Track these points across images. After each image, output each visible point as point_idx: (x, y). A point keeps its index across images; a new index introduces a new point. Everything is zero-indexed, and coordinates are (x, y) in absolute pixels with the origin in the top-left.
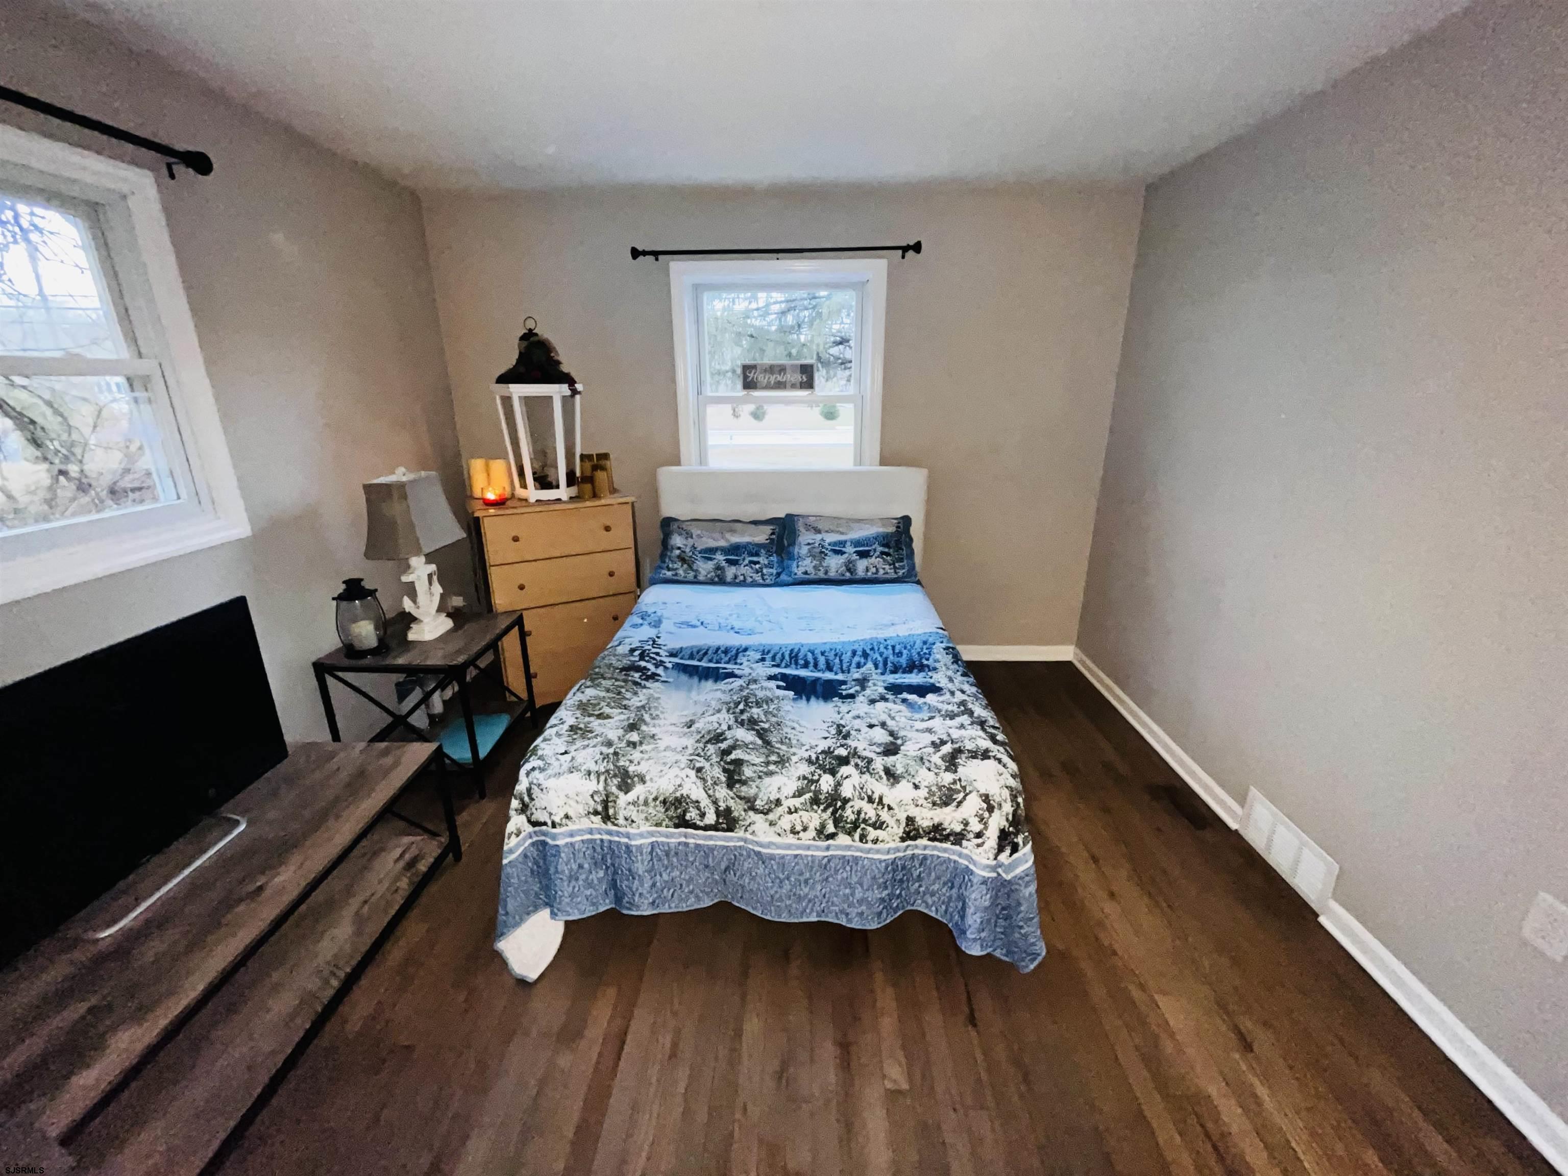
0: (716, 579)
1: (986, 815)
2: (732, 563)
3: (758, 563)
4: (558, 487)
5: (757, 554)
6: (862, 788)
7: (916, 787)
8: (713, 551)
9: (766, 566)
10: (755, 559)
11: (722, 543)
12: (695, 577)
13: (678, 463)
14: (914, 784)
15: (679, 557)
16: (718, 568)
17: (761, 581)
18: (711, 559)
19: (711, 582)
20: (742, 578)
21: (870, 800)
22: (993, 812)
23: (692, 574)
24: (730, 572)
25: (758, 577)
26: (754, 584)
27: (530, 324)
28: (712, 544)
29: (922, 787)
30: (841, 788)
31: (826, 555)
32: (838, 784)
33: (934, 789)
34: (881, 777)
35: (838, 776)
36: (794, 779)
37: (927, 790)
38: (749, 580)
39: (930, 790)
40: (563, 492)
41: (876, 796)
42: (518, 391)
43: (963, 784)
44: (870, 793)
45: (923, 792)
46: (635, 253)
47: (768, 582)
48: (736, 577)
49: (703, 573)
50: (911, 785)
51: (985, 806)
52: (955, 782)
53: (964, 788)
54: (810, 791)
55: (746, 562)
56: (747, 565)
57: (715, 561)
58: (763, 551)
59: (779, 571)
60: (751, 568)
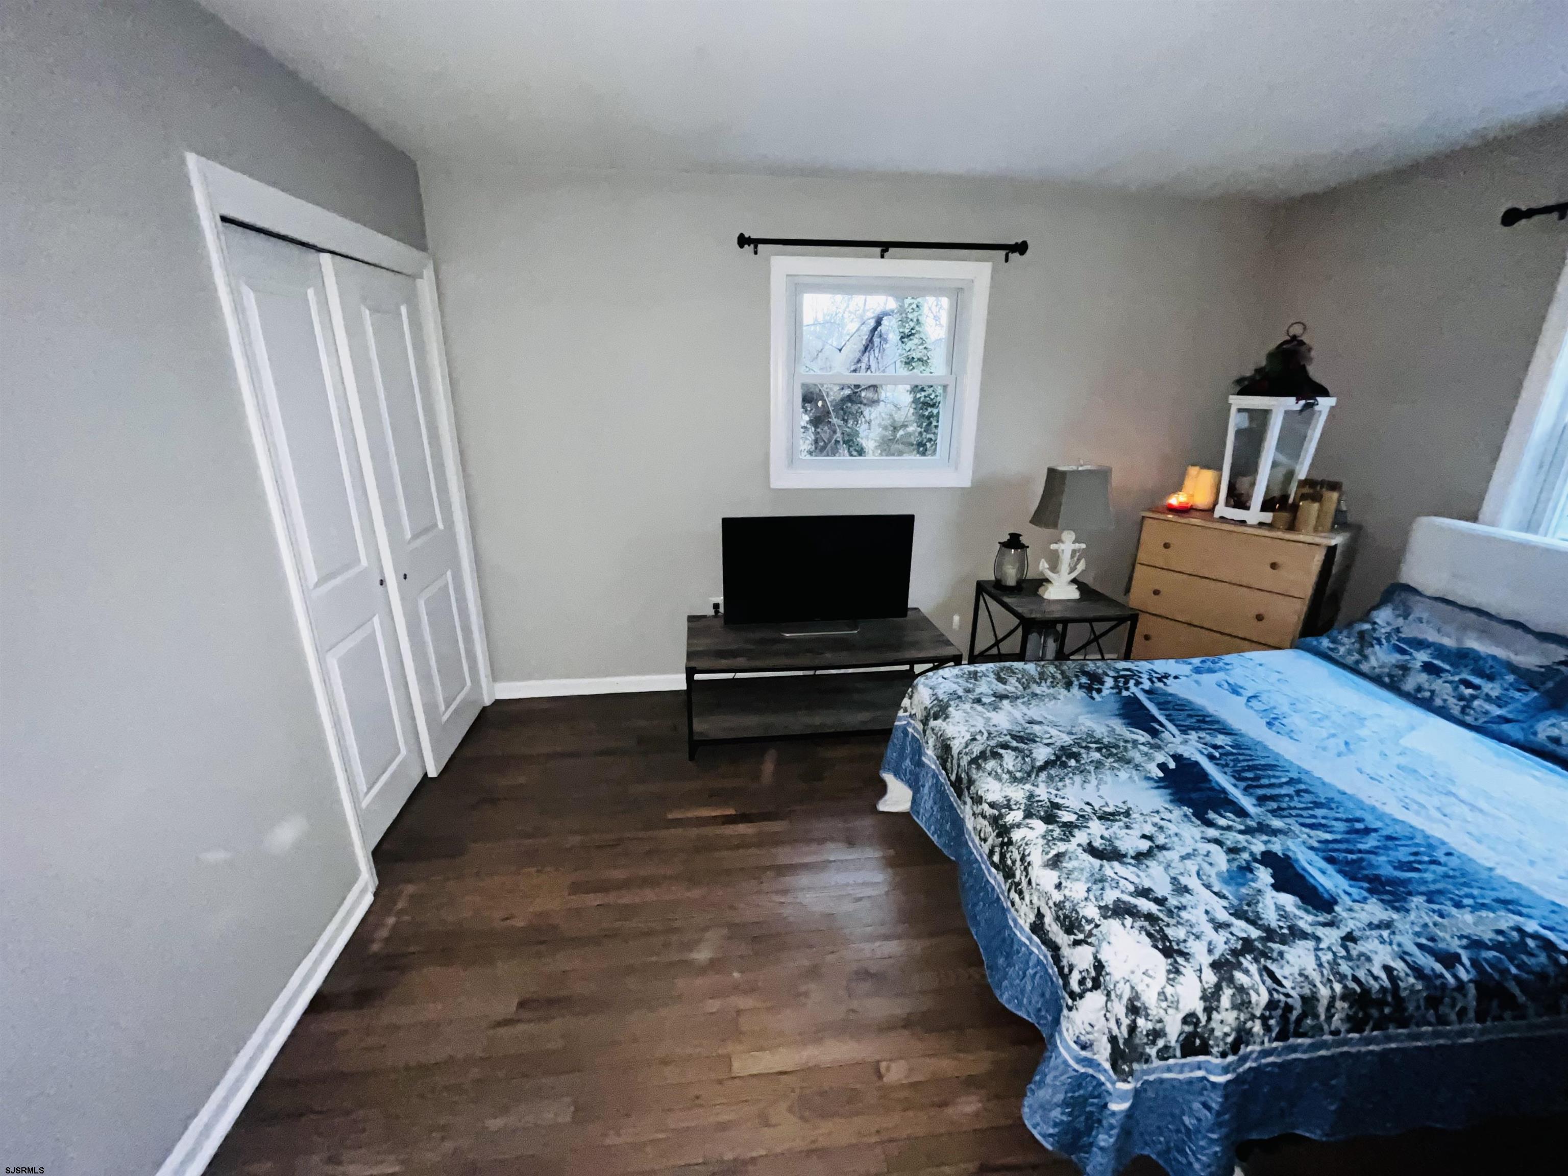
0: (1387, 680)
1: (1089, 984)
2: (1428, 668)
3: (1477, 687)
4: (1248, 508)
5: (1491, 678)
6: (1026, 844)
7: (1059, 886)
8: (1420, 644)
9: (1489, 699)
10: (1478, 681)
11: (1448, 642)
12: (1357, 662)
13: (1474, 518)
14: (1060, 884)
15: (1362, 635)
16: (1406, 667)
17: (1457, 713)
18: (1403, 652)
19: (1376, 680)
20: (1427, 694)
21: (1022, 859)
22: (1096, 989)
23: (1356, 656)
24: (1416, 680)
25: (1455, 707)
26: (1443, 712)
27: (1297, 330)
28: (1431, 636)
29: (1062, 892)
30: (1016, 829)
32: (1018, 826)
33: (1067, 904)
34: (1047, 853)
35: (1028, 821)
36: (1004, 794)
37: (1062, 899)
38: (1439, 703)
39: (1064, 902)
40: (1254, 514)
41: (1028, 859)
43: (1094, 932)
44: (1026, 853)
45: (1057, 896)
46: (1511, 217)
47: (1469, 719)
48: (1419, 689)
49: (1373, 662)
50: (1057, 881)
51: (1093, 974)
52: (1089, 922)
53: (1090, 934)
54: (999, 811)
55: (1457, 678)
56: (1450, 682)
57: (1408, 657)
58: (1511, 678)
59: (1510, 716)
60: (1456, 689)
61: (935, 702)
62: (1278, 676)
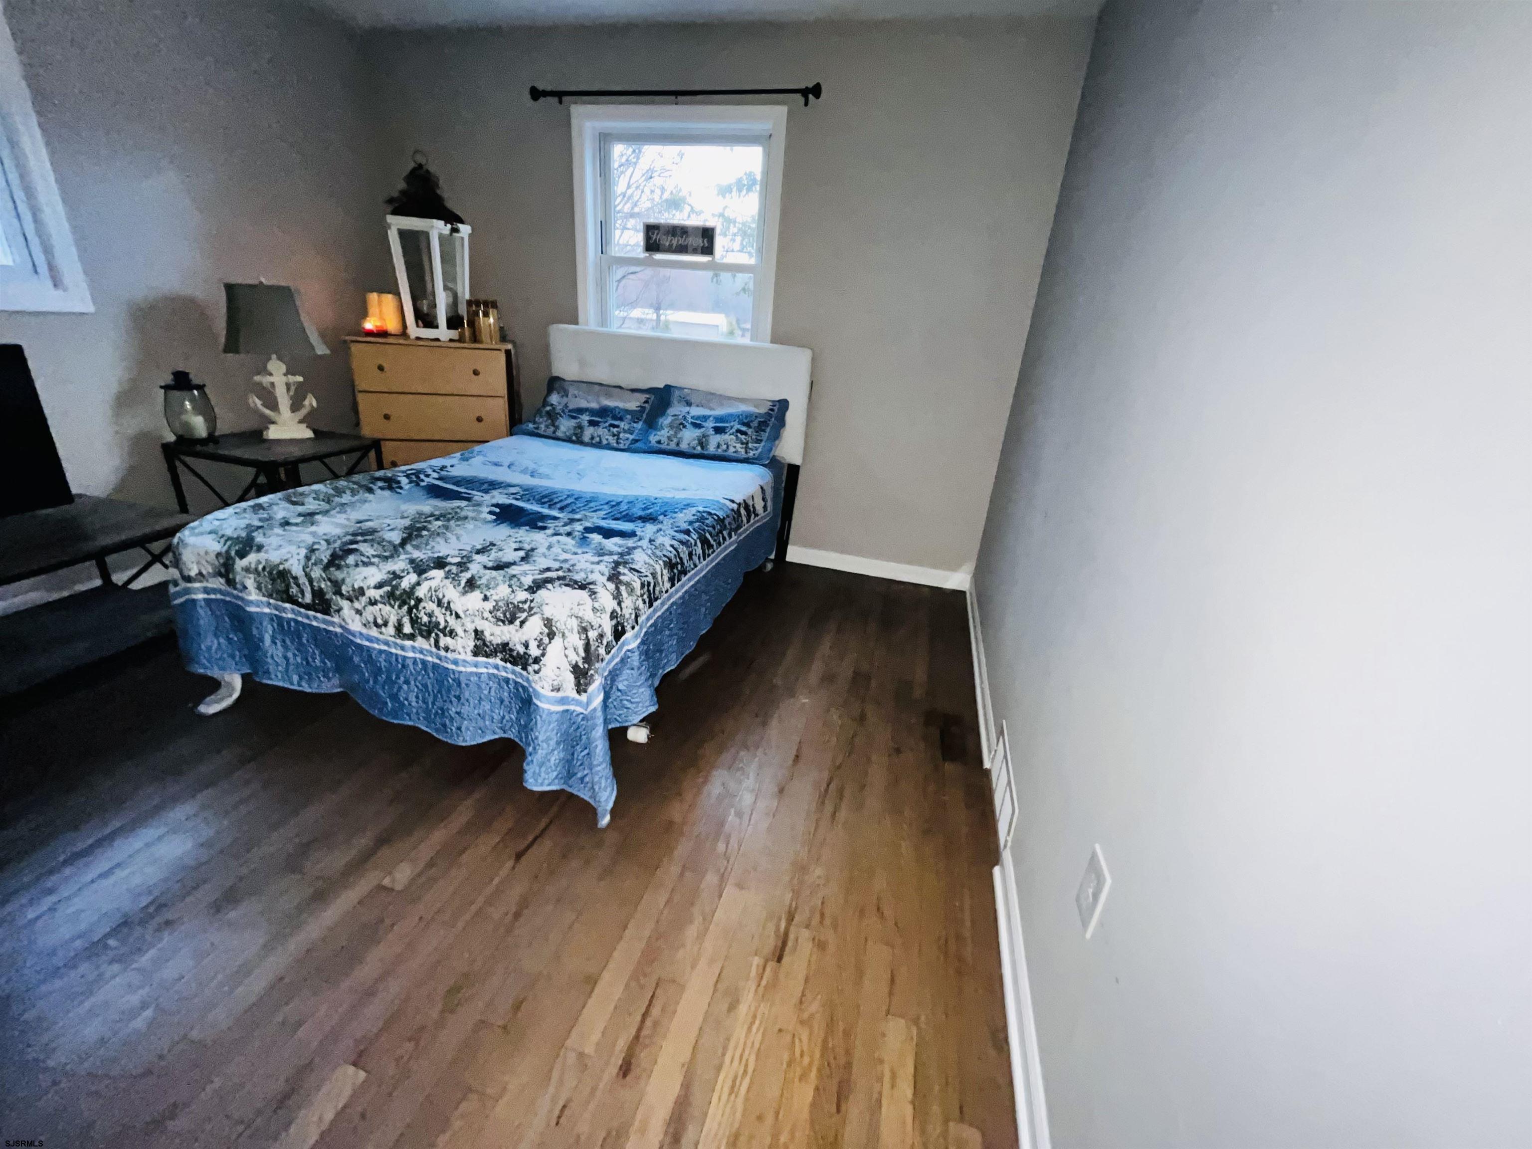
0: (574, 438)
1: (546, 640)
2: (592, 423)
3: (618, 426)
4: (437, 327)
5: (621, 419)
6: (436, 591)
7: (486, 598)
8: (581, 411)
9: (625, 431)
10: (616, 423)
11: (594, 405)
12: (554, 432)
13: (577, 323)
14: (485, 596)
15: (548, 413)
16: (580, 427)
17: (615, 445)
18: (574, 418)
19: (568, 440)
20: (598, 439)
21: (440, 604)
22: (553, 638)
23: (552, 429)
24: (589, 432)
25: (613, 441)
26: (609, 447)
27: (421, 159)
28: (584, 404)
29: (491, 600)
30: (417, 588)
31: (685, 427)
32: (418, 584)
33: (501, 604)
34: (459, 585)
35: (424, 576)
36: (384, 571)
37: (494, 604)
38: (605, 442)
39: (497, 604)
40: (443, 332)
41: (445, 600)
42: (398, 223)
43: (532, 605)
44: (441, 596)
45: (489, 605)
46: (536, 94)
47: (621, 446)
48: (592, 438)
49: (563, 428)
50: (482, 596)
51: (546, 631)
52: (525, 602)
53: (531, 608)
54: (390, 585)
55: (607, 424)
56: (606, 428)
57: (579, 420)
58: (629, 417)
59: (637, 438)
60: (609, 430)
61: (229, 543)
62: (516, 451)
